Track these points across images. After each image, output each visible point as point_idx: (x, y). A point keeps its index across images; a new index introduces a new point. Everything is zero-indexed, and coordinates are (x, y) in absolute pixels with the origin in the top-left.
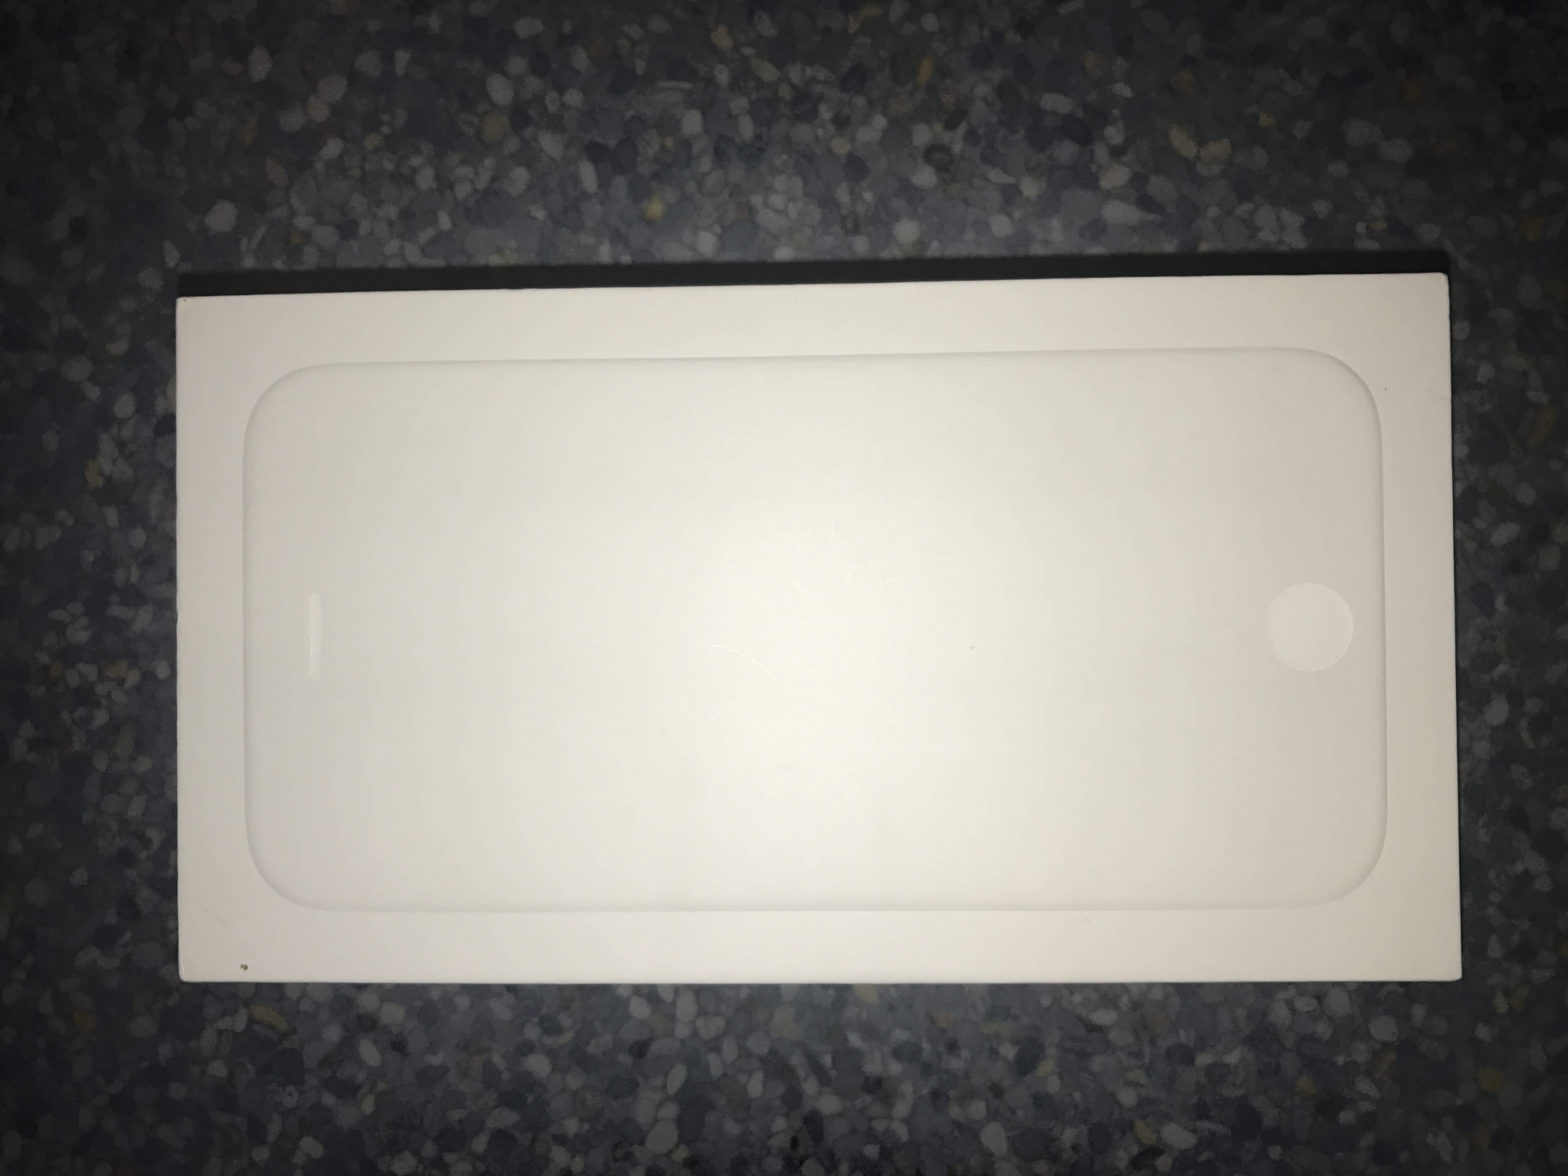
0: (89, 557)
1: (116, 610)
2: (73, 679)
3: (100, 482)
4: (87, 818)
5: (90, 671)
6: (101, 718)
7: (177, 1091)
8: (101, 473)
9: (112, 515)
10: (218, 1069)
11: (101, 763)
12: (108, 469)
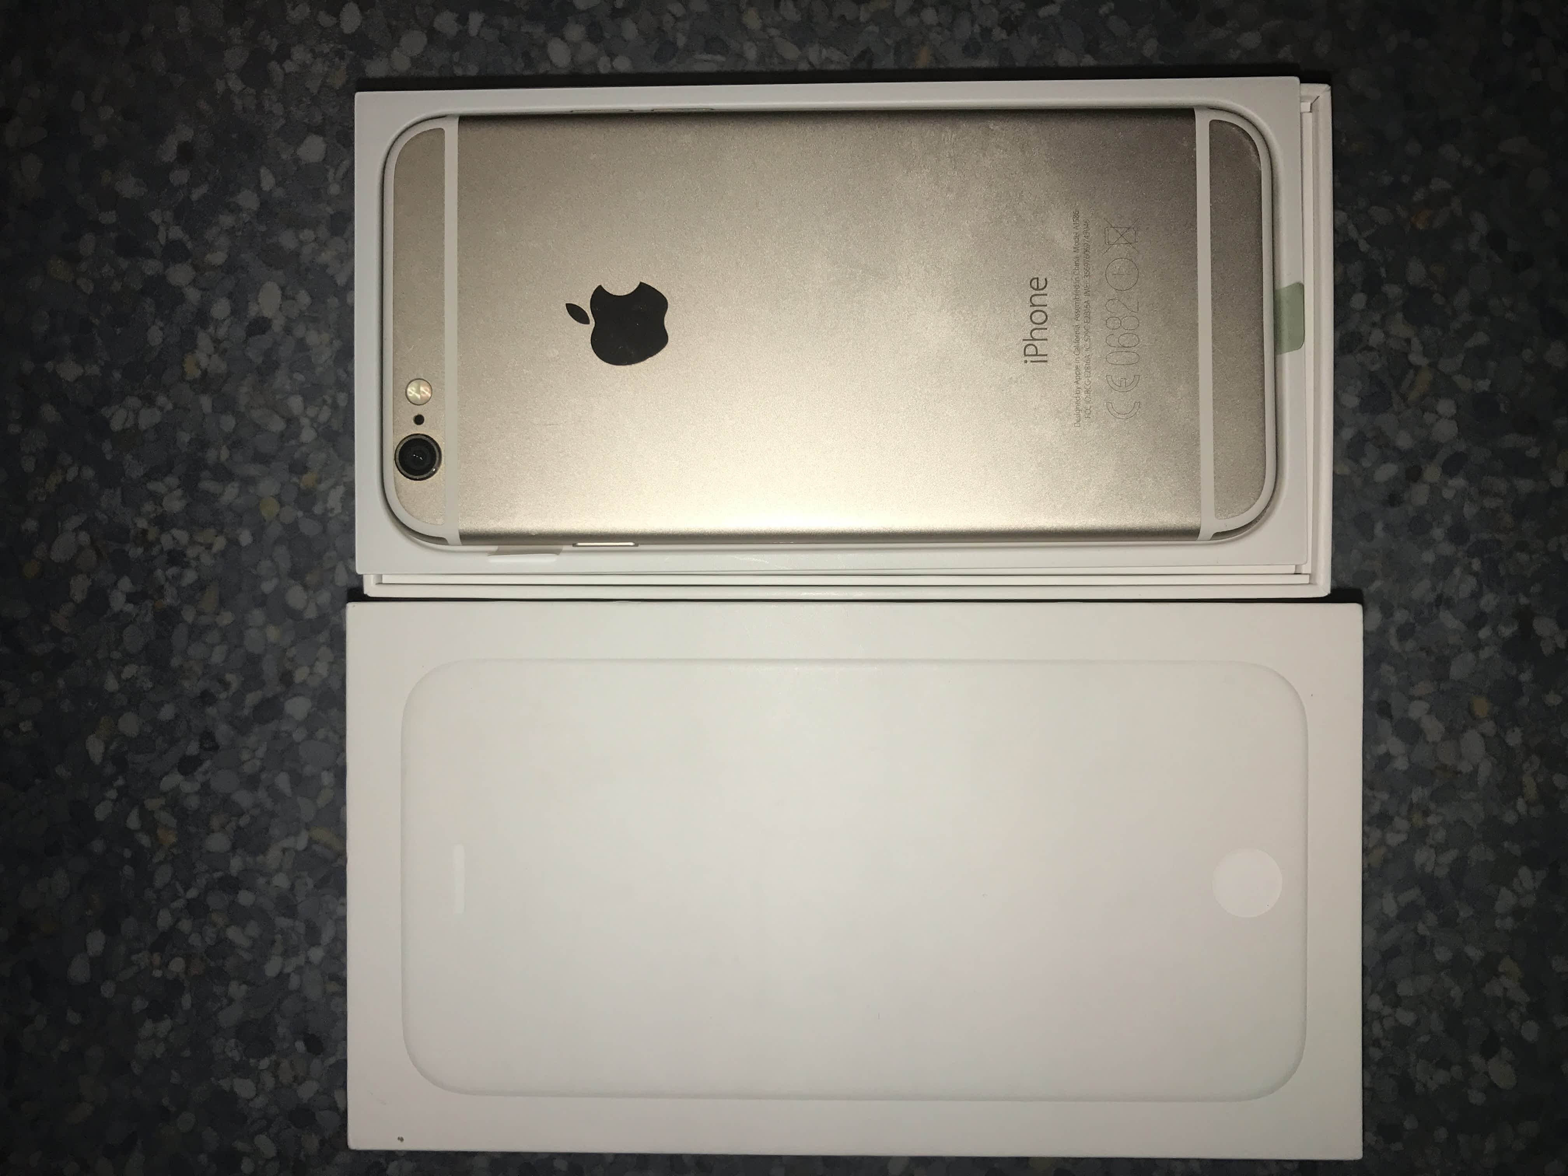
0: (184, 437)
1: (208, 485)
2: (166, 541)
3: (198, 374)
4: (175, 662)
5: (182, 536)
6: (190, 577)
7: (245, 898)
8: (198, 365)
9: (206, 402)
10: (281, 881)
11: (189, 615)
12: (204, 362)
